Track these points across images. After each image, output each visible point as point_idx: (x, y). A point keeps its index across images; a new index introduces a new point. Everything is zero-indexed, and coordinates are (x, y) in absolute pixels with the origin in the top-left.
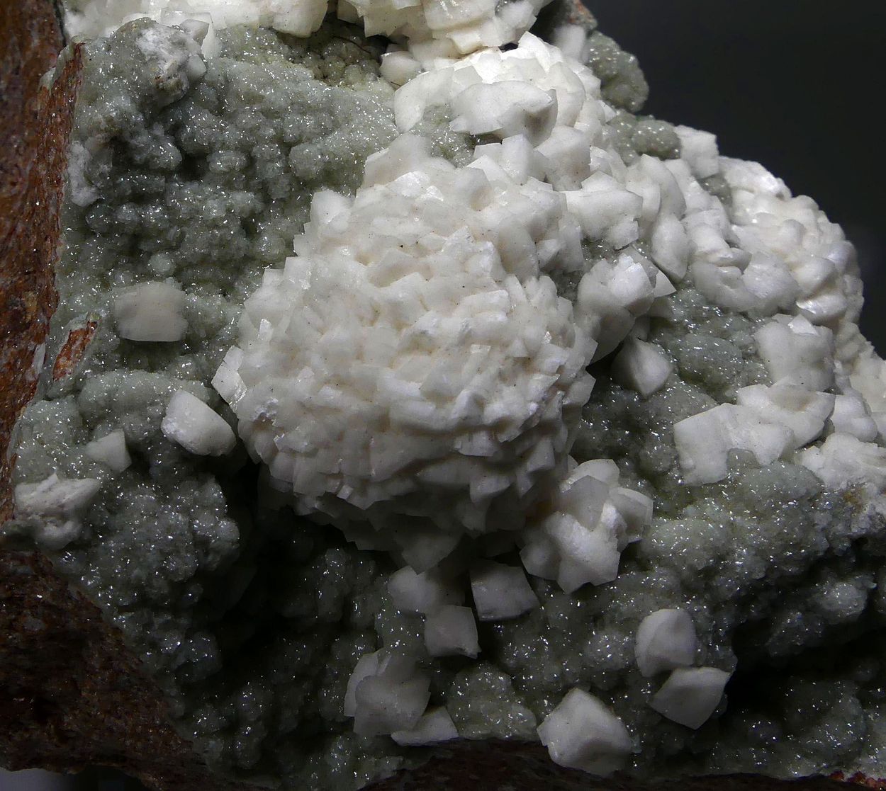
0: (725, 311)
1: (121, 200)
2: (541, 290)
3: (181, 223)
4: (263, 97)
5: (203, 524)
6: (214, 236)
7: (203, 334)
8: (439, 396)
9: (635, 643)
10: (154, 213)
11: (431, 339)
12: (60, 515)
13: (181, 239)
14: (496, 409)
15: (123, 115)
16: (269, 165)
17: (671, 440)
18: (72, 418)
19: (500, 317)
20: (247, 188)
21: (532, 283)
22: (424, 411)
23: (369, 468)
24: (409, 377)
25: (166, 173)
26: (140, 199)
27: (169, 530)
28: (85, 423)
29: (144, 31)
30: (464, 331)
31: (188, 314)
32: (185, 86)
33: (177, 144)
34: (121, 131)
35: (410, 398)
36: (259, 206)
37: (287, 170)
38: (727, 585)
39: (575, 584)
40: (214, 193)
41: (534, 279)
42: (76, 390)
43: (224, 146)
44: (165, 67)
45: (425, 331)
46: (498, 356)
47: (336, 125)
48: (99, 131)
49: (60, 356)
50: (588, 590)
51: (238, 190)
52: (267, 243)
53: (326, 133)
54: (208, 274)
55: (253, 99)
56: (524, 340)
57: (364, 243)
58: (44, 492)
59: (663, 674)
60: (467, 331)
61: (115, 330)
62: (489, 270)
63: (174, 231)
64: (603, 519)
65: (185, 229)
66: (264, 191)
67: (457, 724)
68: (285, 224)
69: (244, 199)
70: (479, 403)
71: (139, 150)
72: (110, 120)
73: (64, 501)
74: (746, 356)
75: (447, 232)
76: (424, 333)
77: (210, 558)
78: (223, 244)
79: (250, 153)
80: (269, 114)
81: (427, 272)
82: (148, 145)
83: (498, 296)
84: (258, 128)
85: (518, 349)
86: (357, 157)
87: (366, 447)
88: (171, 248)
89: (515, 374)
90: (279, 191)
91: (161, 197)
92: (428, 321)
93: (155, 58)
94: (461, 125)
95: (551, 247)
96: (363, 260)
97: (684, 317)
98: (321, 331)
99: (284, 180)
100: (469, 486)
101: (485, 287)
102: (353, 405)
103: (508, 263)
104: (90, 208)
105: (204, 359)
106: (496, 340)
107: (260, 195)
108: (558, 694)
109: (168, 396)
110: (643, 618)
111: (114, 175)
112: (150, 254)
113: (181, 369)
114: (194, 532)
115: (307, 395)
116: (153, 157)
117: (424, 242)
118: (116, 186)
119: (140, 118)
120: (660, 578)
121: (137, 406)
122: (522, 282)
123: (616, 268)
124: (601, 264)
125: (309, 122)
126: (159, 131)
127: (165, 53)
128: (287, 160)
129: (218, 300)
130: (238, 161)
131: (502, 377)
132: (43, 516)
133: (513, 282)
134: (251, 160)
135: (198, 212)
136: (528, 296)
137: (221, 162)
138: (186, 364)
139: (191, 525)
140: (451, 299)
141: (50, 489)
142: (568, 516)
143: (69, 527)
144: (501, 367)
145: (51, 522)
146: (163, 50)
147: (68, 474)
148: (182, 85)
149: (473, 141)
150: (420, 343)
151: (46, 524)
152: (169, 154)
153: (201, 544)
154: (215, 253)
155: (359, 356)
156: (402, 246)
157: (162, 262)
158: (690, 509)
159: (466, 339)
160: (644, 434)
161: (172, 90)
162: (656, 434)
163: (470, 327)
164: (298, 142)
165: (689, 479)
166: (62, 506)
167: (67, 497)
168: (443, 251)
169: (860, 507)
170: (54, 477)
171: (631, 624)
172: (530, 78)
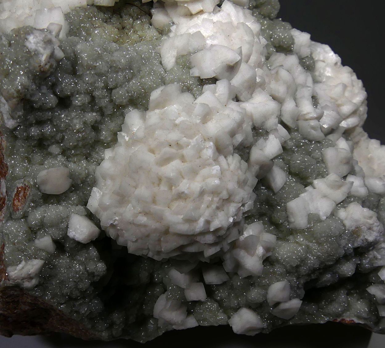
0: (310, 141)
1: (31, 125)
2: (235, 162)
3: (62, 131)
4: (96, 66)
5: (91, 267)
6: (79, 137)
7: (79, 182)
8: (190, 220)
9: (267, 293)
10: (48, 129)
11: (186, 194)
12: (29, 278)
13: (63, 139)
14: (216, 224)
15: (25, 87)
16: (102, 100)
17: (285, 209)
18: (26, 231)
19: (217, 182)
20: (92, 111)
21: (230, 158)
22: (184, 228)
23: (161, 248)
24: (178, 213)
25: (51, 109)
26: (40, 123)
27: (77, 272)
28: (32, 231)
29: (28, 37)
30: (201, 190)
31: (72, 176)
32: (54, 65)
33: (55, 94)
34: (25, 95)
35: (178, 223)
36: (99, 118)
37: (111, 101)
38: (304, 270)
39: (245, 275)
40: (76, 115)
41: (231, 156)
42: (25, 216)
43: (79, 93)
44: (43, 58)
45: (184, 192)
46: (216, 199)
47: (133, 76)
48: (14, 98)
49: (14, 200)
50: (250, 277)
51: (88, 112)
52: (105, 134)
53: (129, 80)
54: (78, 152)
55: (90, 68)
56: (227, 190)
57: (152, 143)
58: (20, 270)
59: (277, 304)
60: (202, 189)
61: (38, 189)
62: (212, 156)
63: (59, 136)
64: (257, 252)
65: (64, 134)
66: (101, 112)
67: (198, 321)
68: (112, 125)
69: (91, 116)
70: (208, 222)
71: (36, 102)
72: (18, 91)
73: (30, 273)
74: (318, 162)
75: (191, 137)
76: (183, 193)
77: (95, 278)
78: (84, 139)
79: (92, 94)
80: (100, 75)
81: (183, 159)
82: (40, 99)
83: (216, 169)
84: (95, 83)
85: (224, 195)
86: (145, 93)
87: (159, 240)
88: (58, 143)
89: (223, 205)
90: (108, 112)
91: (51, 120)
92: (184, 186)
93: (37, 53)
94: (196, 72)
95: (239, 138)
96: (152, 151)
97: (293, 146)
98: (136, 187)
99: (110, 107)
100: (203, 251)
101: (210, 165)
102: (153, 225)
103: (220, 150)
104: (15, 129)
105: (81, 194)
106: (215, 192)
107: (99, 114)
108: (236, 309)
109: (68, 217)
110: (271, 285)
111: (25, 115)
112: (49, 146)
113: (71, 200)
114: (87, 271)
115: (132, 219)
116: (43, 104)
117: (181, 142)
118: (27, 120)
119: (34, 87)
120: (278, 269)
121: (55, 225)
122: (225, 157)
123: (267, 141)
124: (261, 141)
125: (120, 76)
126: (44, 89)
127: (41, 50)
128: (111, 97)
129: (84, 163)
130: (87, 99)
131: (218, 208)
132: (22, 280)
133: (222, 159)
134: (93, 98)
135: (70, 126)
136: (228, 164)
137: (78, 101)
138: (74, 198)
139: (86, 269)
140: (194, 172)
141: (23, 268)
142: (243, 251)
143: (34, 282)
144: (217, 205)
145: (26, 281)
146: (40, 48)
147: (29, 257)
148: (53, 66)
149: (202, 82)
150: (181, 196)
151: (24, 282)
152: (51, 100)
153: (91, 275)
154: (80, 144)
155: (154, 201)
156: (170, 145)
157: (55, 149)
158: (291, 237)
159: (202, 193)
160: (274, 208)
161: (48, 70)
162: (279, 208)
163: (203, 188)
164: (115, 87)
165: (291, 226)
166: (30, 275)
167: (31, 271)
168: (190, 147)
169: (358, 236)
170: (23, 262)
171: (266, 287)
172: (228, 35)
